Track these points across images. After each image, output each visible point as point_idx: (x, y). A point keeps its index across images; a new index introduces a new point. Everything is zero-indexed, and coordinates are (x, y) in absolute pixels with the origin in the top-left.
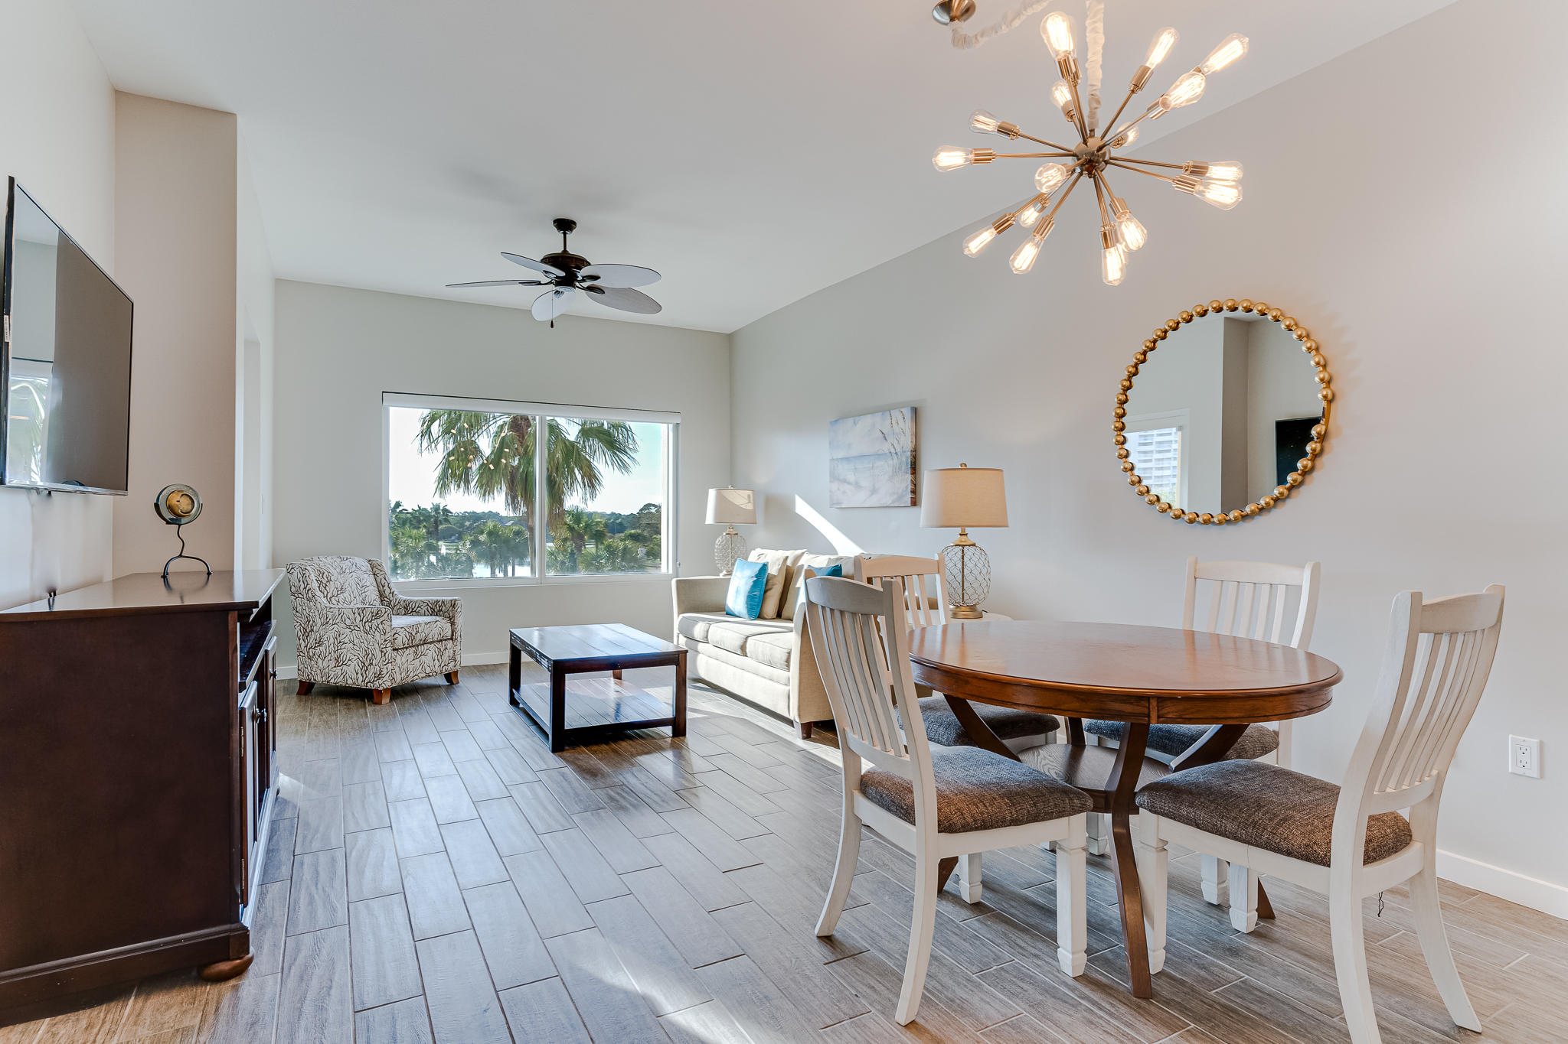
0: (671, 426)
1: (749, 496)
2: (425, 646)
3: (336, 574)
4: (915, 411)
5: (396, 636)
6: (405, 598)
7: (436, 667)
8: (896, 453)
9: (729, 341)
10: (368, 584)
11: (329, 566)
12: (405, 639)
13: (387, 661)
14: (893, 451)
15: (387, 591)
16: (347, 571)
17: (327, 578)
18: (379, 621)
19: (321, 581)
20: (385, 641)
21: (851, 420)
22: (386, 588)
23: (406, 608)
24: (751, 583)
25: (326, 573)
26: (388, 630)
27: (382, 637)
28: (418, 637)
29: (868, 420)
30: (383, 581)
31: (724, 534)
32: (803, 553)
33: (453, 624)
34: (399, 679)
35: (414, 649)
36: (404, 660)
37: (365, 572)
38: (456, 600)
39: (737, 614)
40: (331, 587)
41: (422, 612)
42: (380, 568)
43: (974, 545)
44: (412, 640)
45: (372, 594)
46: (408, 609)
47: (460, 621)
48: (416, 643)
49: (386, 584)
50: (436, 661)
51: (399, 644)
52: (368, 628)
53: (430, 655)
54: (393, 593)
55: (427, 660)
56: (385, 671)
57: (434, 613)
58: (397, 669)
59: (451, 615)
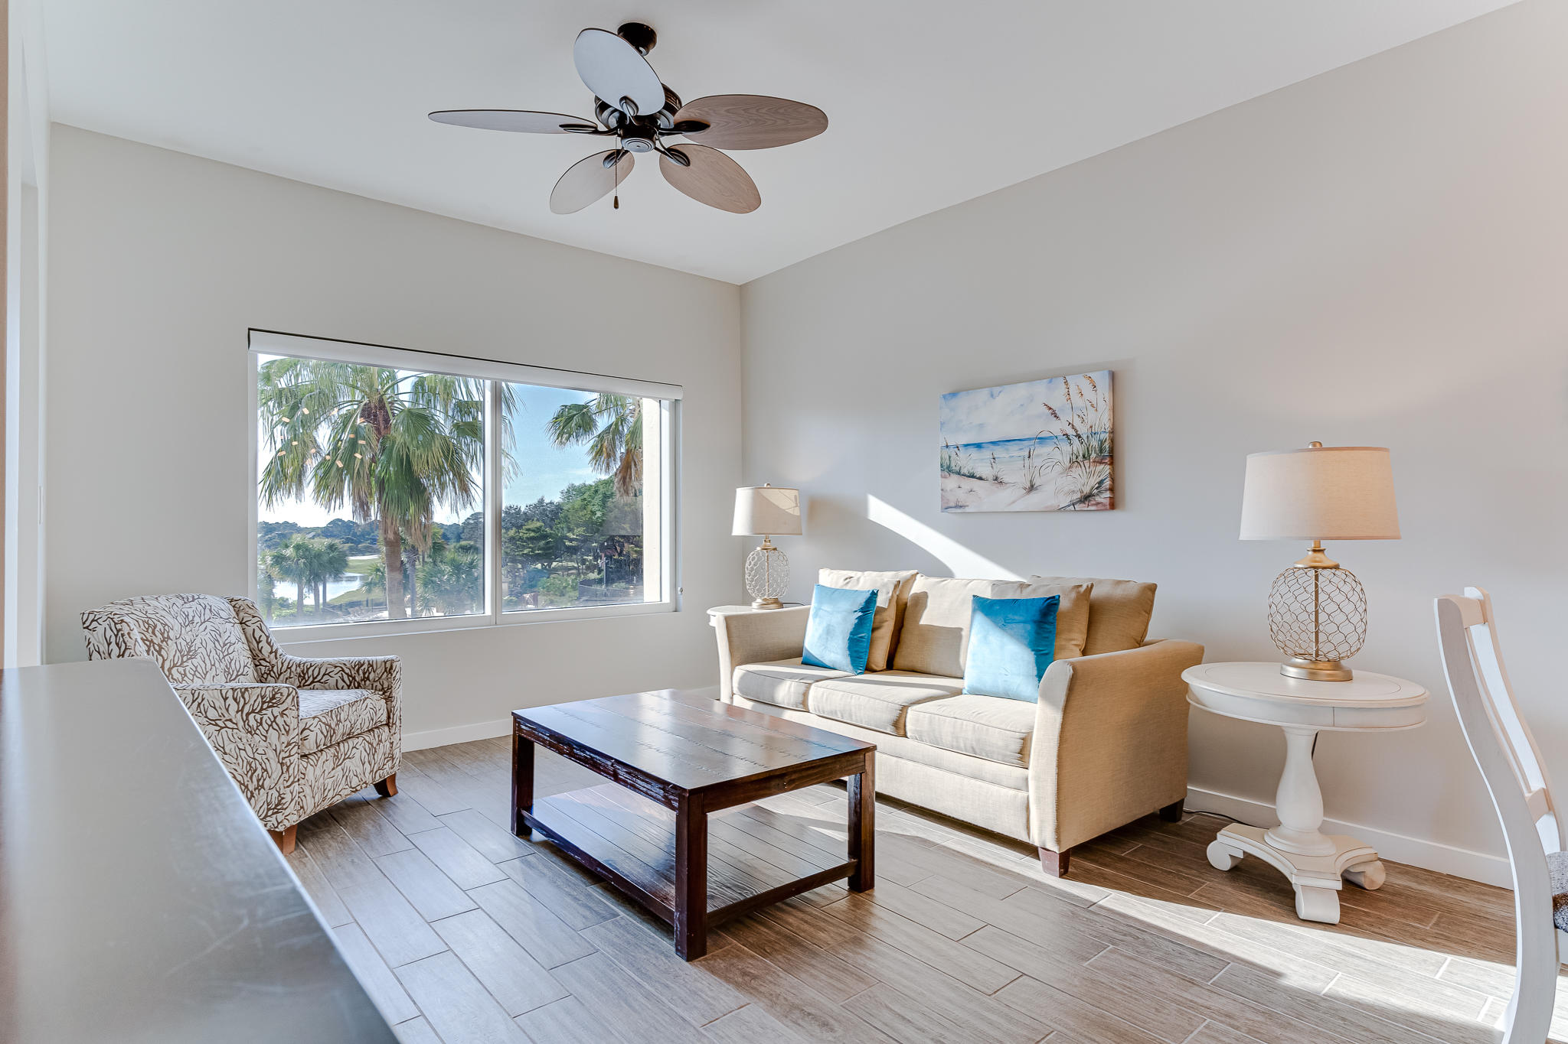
0: (666, 403)
1: (796, 496)
2: (350, 741)
3: (177, 627)
4: (1113, 376)
5: (306, 733)
6: (298, 659)
7: (367, 774)
8: (1079, 436)
9: (742, 294)
10: (233, 639)
11: (164, 613)
12: (320, 736)
13: (292, 779)
14: (1071, 432)
15: (266, 649)
16: (197, 619)
17: (162, 634)
18: (276, 711)
19: (152, 641)
20: (289, 744)
21: (986, 391)
22: (263, 644)
23: (302, 676)
24: (853, 619)
25: (159, 626)
26: (293, 723)
27: (284, 739)
28: (340, 730)
29: (1021, 391)
30: (258, 633)
31: (759, 549)
32: (914, 576)
33: (388, 699)
34: (310, 810)
35: (332, 750)
36: (318, 772)
37: (227, 620)
38: (392, 661)
39: (828, 663)
40: (171, 651)
41: (332, 682)
42: (250, 611)
43: (1337, 567)
44: (331, 737)
45: (241, 656)
46: (308, 678)
47: (398, 693)
48: (336, 739)
49: (264, 638)
50: (367, 764)
51: (310, 746)
52: (252, 722)
53: (357, 756)
54: (276, 652)
55: (353, 765)
56: (288, 797)
57: (353, 684)
58: (308, 790)
59: (386, 686)
